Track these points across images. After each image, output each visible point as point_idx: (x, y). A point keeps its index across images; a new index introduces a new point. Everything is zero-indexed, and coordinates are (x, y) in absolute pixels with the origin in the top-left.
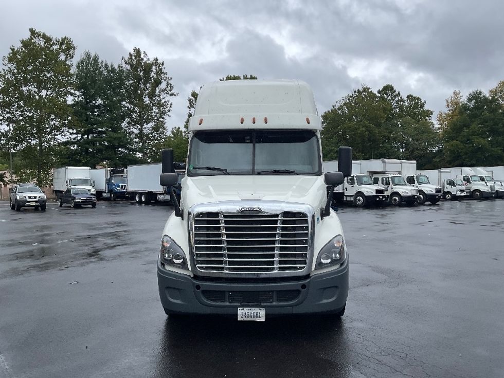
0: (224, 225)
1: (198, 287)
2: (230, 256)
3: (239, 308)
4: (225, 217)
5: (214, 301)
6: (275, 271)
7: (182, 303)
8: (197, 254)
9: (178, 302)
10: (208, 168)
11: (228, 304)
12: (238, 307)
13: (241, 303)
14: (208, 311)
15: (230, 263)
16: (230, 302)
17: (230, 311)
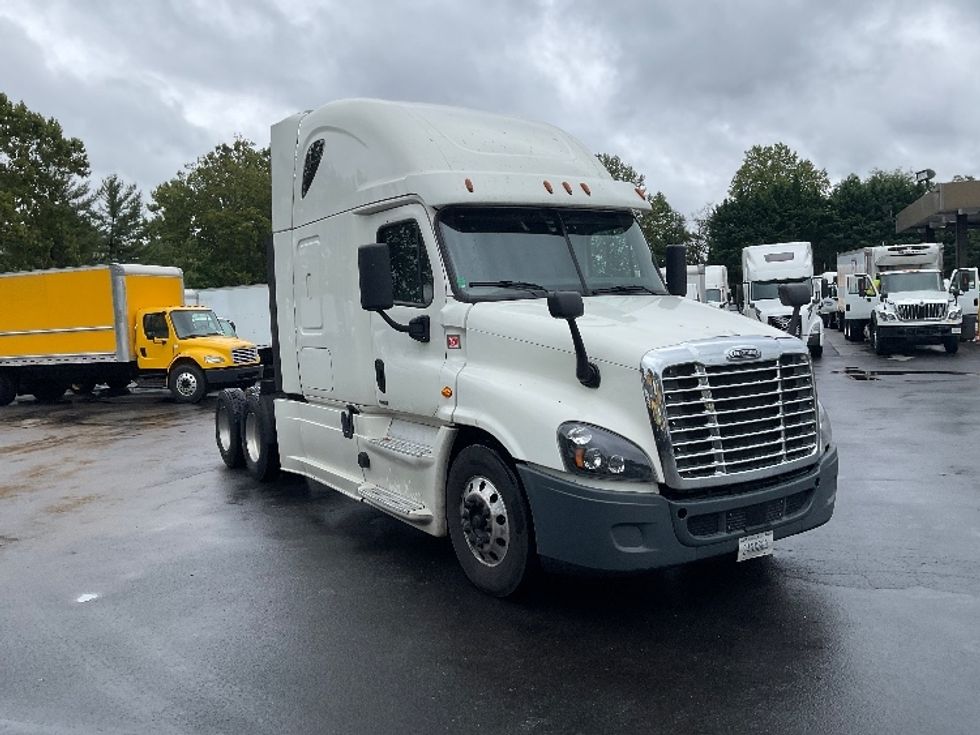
0: (708, 387)
1: (682, 512)
2: (726, 444)
3: (740, 539)
4: (710, 369)
5: (703, 534)
6: (784, 463)
7: (652, 550)
8: (675, 448)
9: (641, 549)
10: (505, 285)
11: (725, 535)
12: (737, 538)
13: (744, 528)
14: (693, 555)
15: (728, 457)
16: (729, 531)
17: (728, 548)
